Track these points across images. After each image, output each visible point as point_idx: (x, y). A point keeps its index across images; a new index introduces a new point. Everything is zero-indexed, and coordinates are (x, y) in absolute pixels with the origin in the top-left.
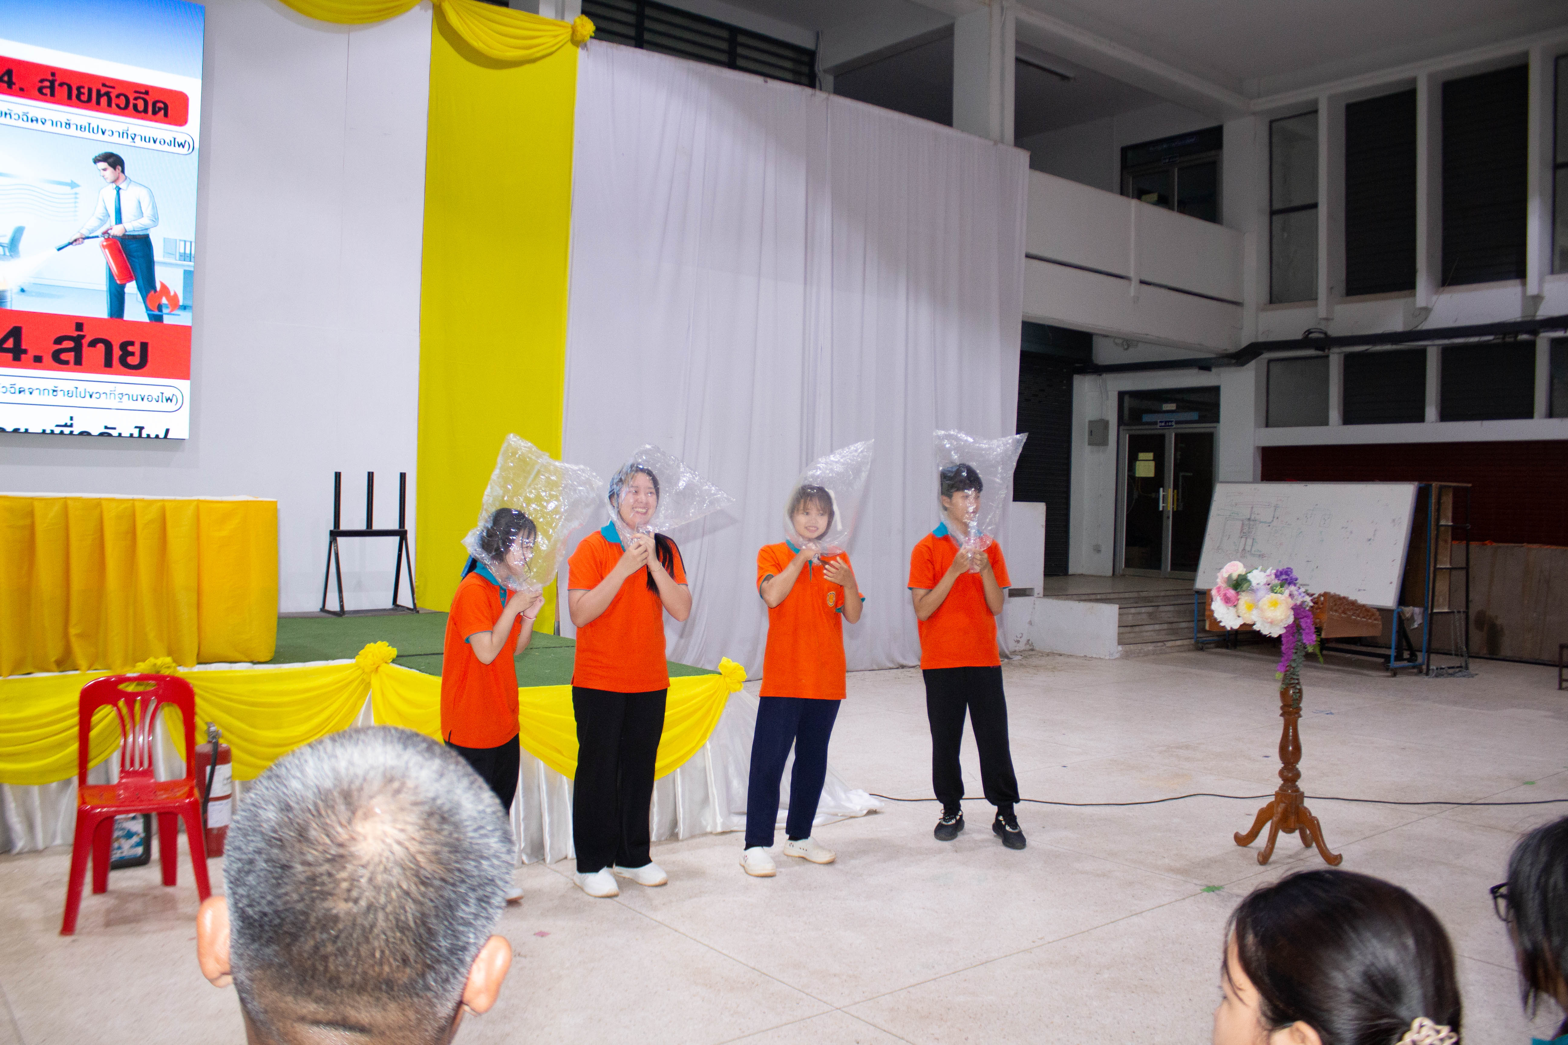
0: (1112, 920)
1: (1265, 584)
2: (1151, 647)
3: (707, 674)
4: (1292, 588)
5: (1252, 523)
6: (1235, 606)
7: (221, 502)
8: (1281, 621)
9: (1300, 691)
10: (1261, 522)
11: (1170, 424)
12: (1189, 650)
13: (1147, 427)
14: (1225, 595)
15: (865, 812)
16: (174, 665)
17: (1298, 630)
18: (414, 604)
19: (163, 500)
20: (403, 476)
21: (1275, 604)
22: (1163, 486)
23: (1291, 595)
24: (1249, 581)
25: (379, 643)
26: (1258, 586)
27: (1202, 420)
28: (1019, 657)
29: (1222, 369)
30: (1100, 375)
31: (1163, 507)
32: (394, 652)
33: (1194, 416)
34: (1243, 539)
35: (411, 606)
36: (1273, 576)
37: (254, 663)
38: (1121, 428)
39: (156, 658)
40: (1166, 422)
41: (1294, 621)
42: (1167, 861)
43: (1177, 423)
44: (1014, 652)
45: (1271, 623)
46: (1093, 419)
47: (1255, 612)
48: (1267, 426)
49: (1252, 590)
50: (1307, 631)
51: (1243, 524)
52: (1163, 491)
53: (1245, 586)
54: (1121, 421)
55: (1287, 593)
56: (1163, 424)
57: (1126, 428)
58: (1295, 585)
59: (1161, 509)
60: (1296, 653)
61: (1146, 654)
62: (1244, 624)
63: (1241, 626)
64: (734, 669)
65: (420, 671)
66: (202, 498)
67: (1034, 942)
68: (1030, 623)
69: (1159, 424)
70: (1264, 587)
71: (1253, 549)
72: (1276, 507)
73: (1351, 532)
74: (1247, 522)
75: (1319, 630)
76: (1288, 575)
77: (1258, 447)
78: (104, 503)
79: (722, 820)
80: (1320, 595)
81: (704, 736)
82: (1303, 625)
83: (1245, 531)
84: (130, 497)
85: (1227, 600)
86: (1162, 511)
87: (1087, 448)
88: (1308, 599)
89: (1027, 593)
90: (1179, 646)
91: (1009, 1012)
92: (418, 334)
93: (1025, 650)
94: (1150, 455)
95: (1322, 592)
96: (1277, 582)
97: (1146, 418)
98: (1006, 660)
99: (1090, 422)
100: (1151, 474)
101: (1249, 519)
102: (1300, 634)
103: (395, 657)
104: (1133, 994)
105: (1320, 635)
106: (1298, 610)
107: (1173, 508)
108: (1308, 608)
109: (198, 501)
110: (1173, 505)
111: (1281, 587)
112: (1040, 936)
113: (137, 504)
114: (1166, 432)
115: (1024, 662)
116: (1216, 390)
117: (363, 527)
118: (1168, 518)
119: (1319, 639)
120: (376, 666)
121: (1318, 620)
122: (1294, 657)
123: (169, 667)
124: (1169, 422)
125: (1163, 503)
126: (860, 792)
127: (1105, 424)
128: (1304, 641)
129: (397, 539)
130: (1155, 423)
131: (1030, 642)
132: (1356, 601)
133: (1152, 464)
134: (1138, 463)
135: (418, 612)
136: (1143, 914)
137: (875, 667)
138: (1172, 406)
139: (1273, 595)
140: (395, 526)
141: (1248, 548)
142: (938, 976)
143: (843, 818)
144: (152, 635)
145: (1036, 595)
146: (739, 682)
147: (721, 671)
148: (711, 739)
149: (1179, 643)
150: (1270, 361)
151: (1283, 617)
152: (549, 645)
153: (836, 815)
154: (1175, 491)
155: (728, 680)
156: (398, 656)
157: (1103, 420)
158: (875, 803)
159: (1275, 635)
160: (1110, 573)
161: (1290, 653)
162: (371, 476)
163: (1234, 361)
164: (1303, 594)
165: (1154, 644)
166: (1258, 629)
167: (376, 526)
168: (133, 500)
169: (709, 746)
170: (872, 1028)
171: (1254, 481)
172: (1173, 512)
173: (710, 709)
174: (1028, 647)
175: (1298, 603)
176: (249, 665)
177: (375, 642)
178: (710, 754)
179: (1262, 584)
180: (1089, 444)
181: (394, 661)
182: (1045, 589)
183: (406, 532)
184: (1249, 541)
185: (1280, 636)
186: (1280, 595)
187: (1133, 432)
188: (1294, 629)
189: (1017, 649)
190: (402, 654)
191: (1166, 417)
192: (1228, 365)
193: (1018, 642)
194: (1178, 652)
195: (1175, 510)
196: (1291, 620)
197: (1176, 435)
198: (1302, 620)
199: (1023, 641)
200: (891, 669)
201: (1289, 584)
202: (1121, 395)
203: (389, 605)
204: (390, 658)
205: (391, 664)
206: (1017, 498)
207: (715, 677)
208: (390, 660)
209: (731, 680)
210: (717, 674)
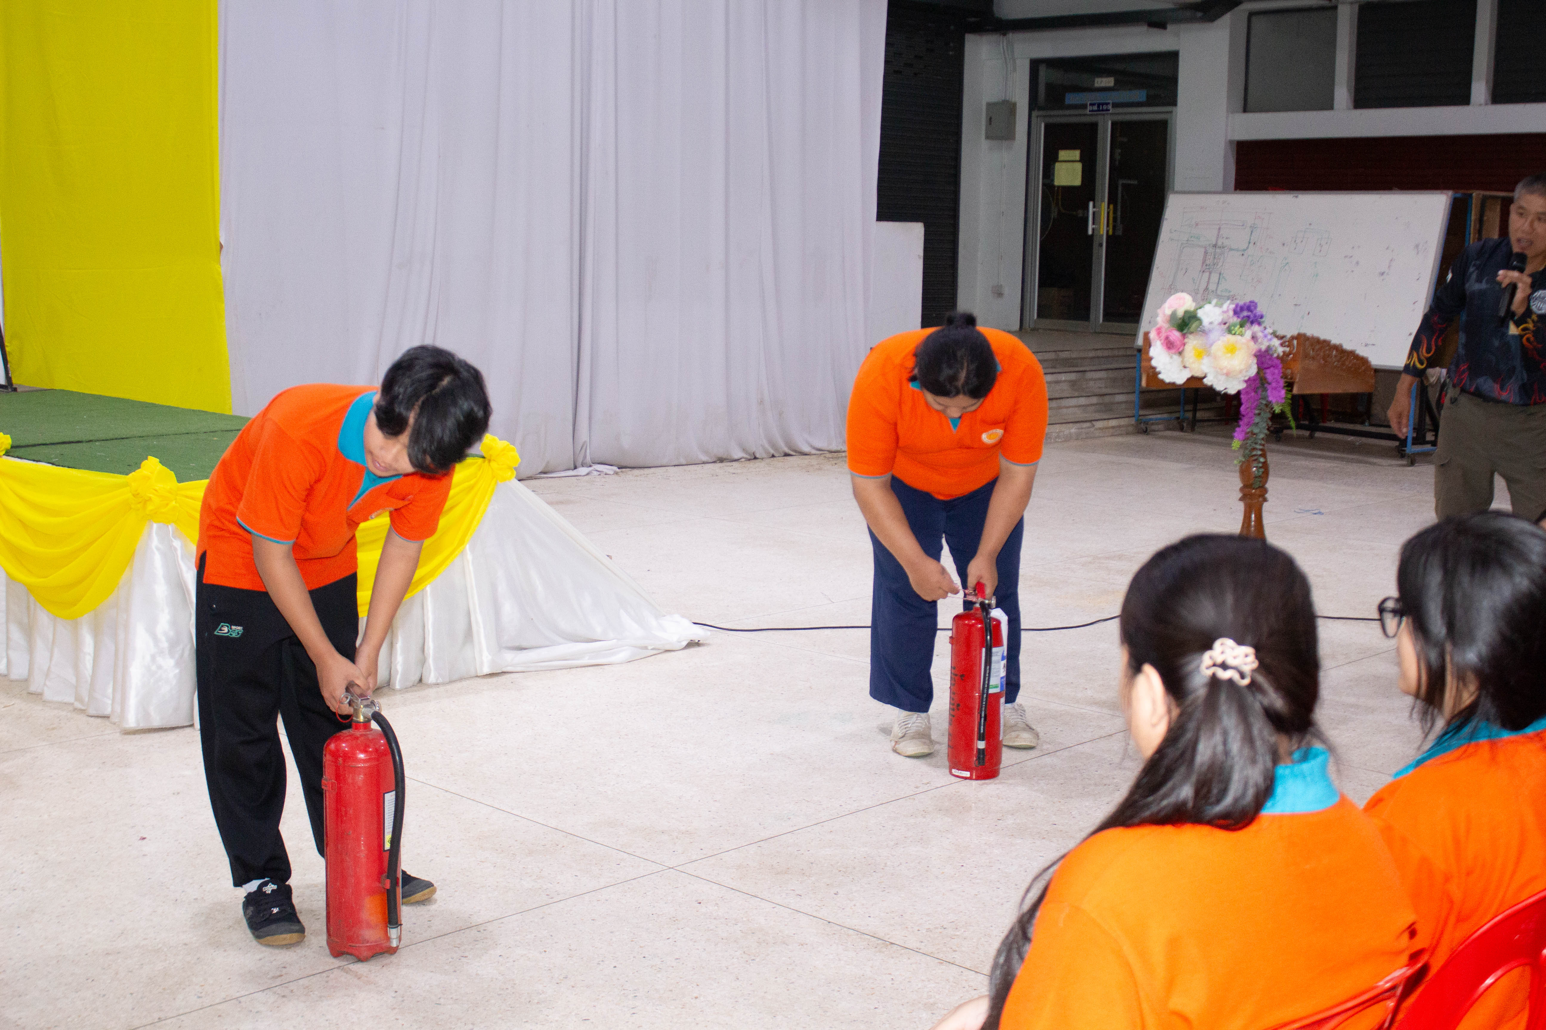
0: (1018, 761)
1: (1220, 324)
2: (1073, 429)
4: (1256, 328)
5: (1218, 250)
6: (1180, 353)
8: (1241, 372)
9: (1265, 466)
10: (1231, 249)
11: (1105, 107)
12: (1128, 434)
13: (1072, 112)
14: (1167, 338)
15: (684, 643)
17: (1263, 384)
18: (8, 378)
21: (1231, 350)
22: (1093, 200)
23: (1254, 338)
24: (1199, 320)
26: (1211, 327)
27: (1150, 102)
29: (1183, 26)
30: (1004, 35)
31: (1093, 229)
32: (7, 441)
33: (1140, 95)
34: (1207, 274)
35: (5, 382)
36: (1231, 313)
38: (1035, 113)
40: (1099, 105)
41: (1258, 373)
42: (1089, 693)
43: (1115, 105)
45: (1227, 374)
46: (993, 100)
47: (1206, 361)
48: (1245, 110)
49: (1204, 332)
50: (1274, 385)
51: (1206, 253)
52: (1094, 207)
53: (1194, 326)
54: (1033, 104)
55: (1248, 334)
56: (1095, 108)
57: (1041, 113)
58: (1259, 324)
59: (1090, 232)
60: (1259, 414)
61: (1068, 438)
62: (1192, 379)
63: (1189, 380)
64: (503, 450)
65: (53, 464)
67: (917, 787)
69: (1089, 108)
70: (1218, 327)
71: (1220, 289)
72: (1253, 228)
73: (1357, 263)
74: (1211, 250)
75: (1290, 385)
76: (1251, 311)
77: (1231, 142)
79: (490, 657)
80: (1293, 338)
81: (461, 542)
82: (1269, 377)
83: (1208, 262)
85: (1169, 345)
86: (1092, 235)
87: (985, 144)
88: (1276, 342)
90: (1113, 427)
91: (888, 863)
94: (1076, 154)
95: (1295, 333)
96: (1236, 320)
97: (1071, 98)
99: (989, 105)
100: (1077, 182)
101: (1215, 246)
102: (1265, 390)
103: (9, 447)
104: (1044, 841)
105: (1291, 391)
106: (1263, 358)
107: (1108, 232)
108: (1275, 355)
110: (1108, 225)
111: (1242, 326)
112: (925, 781)
114: (1099, 119)
116: (1173, 57)
118: (1101, 245)
119: (1289, 396)
121: (1289, 371)
122: (1257, 420)
124: (1103, 104)
125: (1093, 223)
126: (677, 617)
127: (1011, 108)
128: (1270, 399)
130: (1084, 106)
132: (1341, 346)
133: (1079, 167)
134: (1057, 165)
135: (15, 390)
136: (1058, 753)
137: (683, 462)
138: (1107, 82)
139: (1230, 337)
141: (1212, 287)
142: (795, 828)
143: (655, 652)
146: (510, 468)
147: (484, 453)
148: (472, 547)
149: (1113, 423)
150: (1251, 14)
151: (1242, 367)
152: (229, 428)
153: (646, 648)
154: (1111, 206)
155: (495, 465)
156: (12, 447)
157: (1008, 101)
158: (698, 633)
159: (1232, 391)
160: (1017, 327)
161: (1250, 415)
163: (1199, 14)
164: (1269, 337)
165: (1078, 425)
166: (1209, 384)
169: (469, 556)
170: (715, 887)
171: (1225, 191)
172: (1108, 236)
173: (470, 506)
175: (1264, 348)
178: (471, 568)
179: (1216, 323)
180: (987, 137)
181: (8, 453)
184: (1215, 277)
185: (1239, 393)
186: (1239, 337)
187: (1051, 120)
188: (1258, 383)
190: (18, 443)
191: (1098, 97)
192: (1192, 20)
194: (1112, 435)
195: (1111, 233)
196: (1253, 371)
197: (1114, 124)
198: (1268, 371)
200: (704, 463)
201: (1252, 323)
202: (1035, 65)
204: (2, 449)
205: (5, 457)
206: (882, 216)
207: (477, 461)
208: (4, 452)
209: (499, 465)
210: (480, 458)
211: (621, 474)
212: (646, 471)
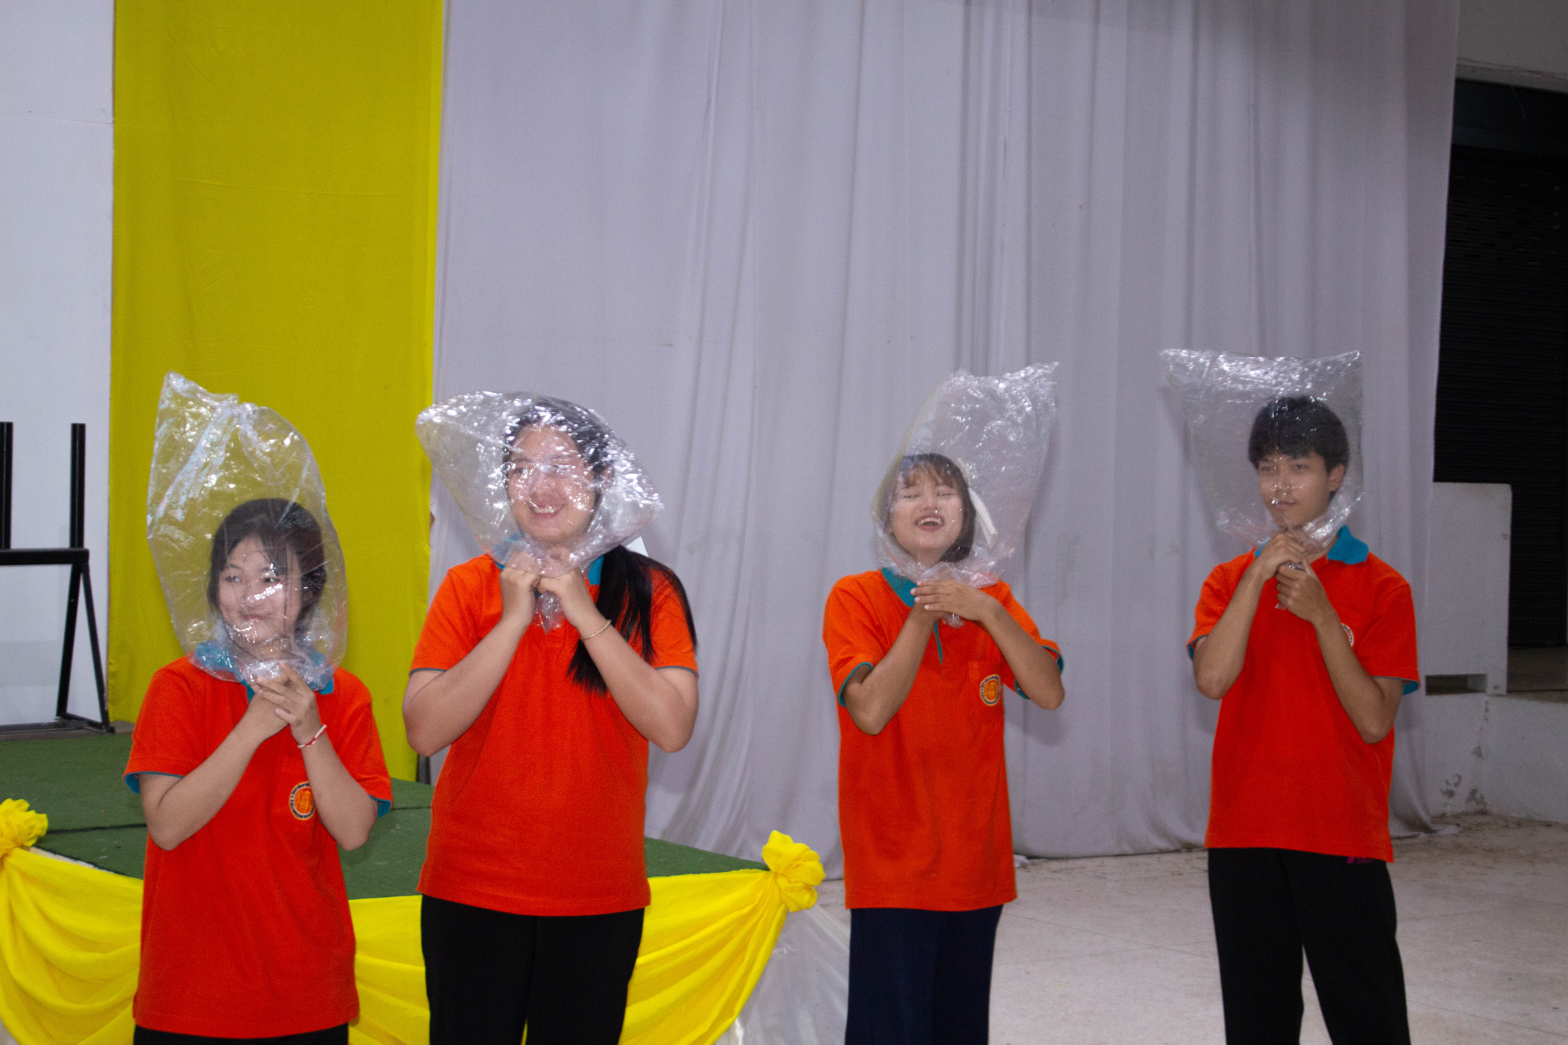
3: (738, 868)
18: (104, 713)
20: (78, 433)
25: (8, 802)
28: (1452, 830)
35: (97, 717)
44: (1442, 818)
64: (797, 859)
68: (1478, 753)
81: (727, 1009)
89: (1470, 684)
92: (110, 119)
93: (1466, 814)
98: (1423, 836)
103: (42, 833)
115: (1463, 840)
129: (66, 570)
131: (1478, 796)
135: (112, 730)
137: (1127, 849)
140: (62, 542)
145: (1490, 690)
146: (806, 887)
147: (769, 862)
148: (744, 1016)
155: (783, 882)
156: (49, 833)
162: (6, 431)
167: (18, 542)
173: (742, 947)
174: (1473, 806)
181: (39, 844)
182: (1512, 676)
183: (85, 555)
189: (1448, 810)
190: (58, 826)
193: (1451, 794)
199: (1462, 792)
200: (1162, 852)
203: (49, 715)
204: (31, 836)
205: (34, 849)
206: (1443, 474)
207: (754, 875)
208: (33, 842)
209: (790, 882)
210: (760, 870)
211: (1030, 867)
212: (1071, 864)
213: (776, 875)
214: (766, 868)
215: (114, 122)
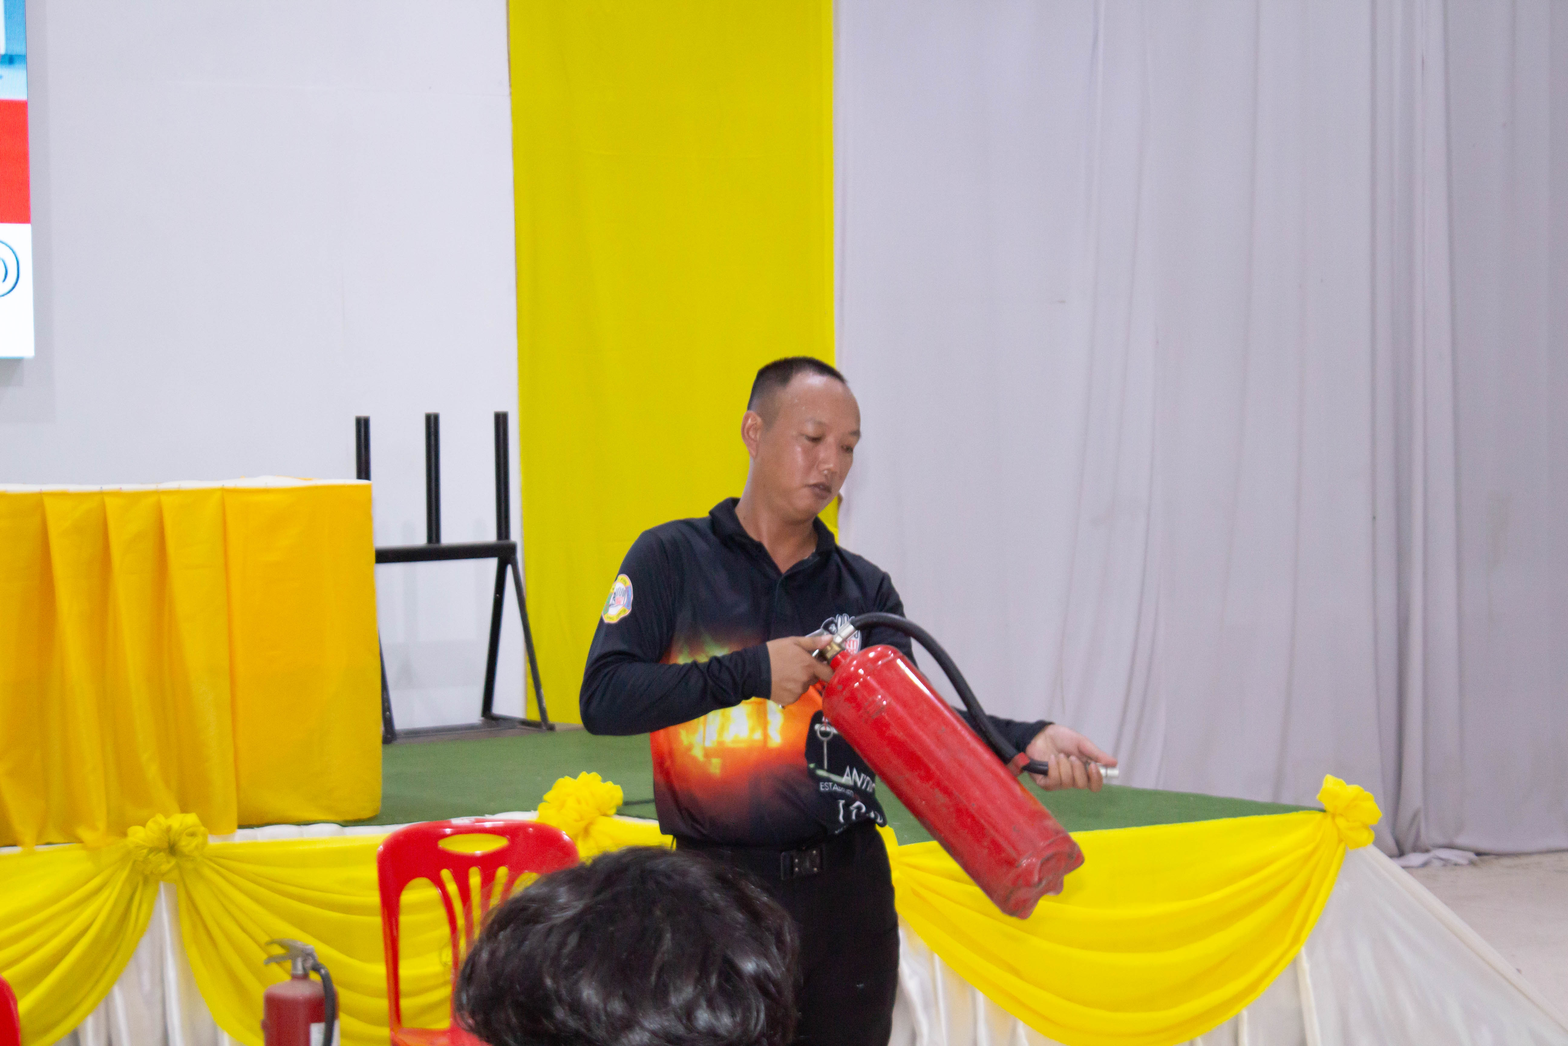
3: (1295, 811)
7: (267, 491)
16: (203, 829)
19: (157, 493)
20: (501, 421)
25: (583, 775)
32: (614, 793)
35: (535, 716)
37: (345, 824)
39: (167, 816)
64: (1355, 799)
66: (230, 484)
78: (48, 503)
81: (1296, 940)
84: (94, 488)
92: (507, 90)
103: (621, 802)
109: (225, 491)
113: (108, 501)
117: (420, 539)
120: (582, 824)
123: (193, 835)
129: (492, 564)
135: (551, 727)
140: (490, 536)
144: (152, 771)
146: (1364, 828)
147: (1323, 804)
148: (1310, 947)
155: (1341, 822)
156: (624, 802)
162: (432, 424)
167: (449, 537)
168: (101, 494)
169: (1306, 960)
173: (1305, 886)
176: (335, 827)
177: (575, 776)
178: (1309, 979)
181: (620, 812)
183: (512, 548)
204: (611, 806)
205: (616, 817)
207: (1314, 816)
208: (614, 810)
209: (1348, 821)
210: (1317, 812)
211: (1480, 864)
213: (1334, 816)
214: (1323, 810)
215: (511, 93)
